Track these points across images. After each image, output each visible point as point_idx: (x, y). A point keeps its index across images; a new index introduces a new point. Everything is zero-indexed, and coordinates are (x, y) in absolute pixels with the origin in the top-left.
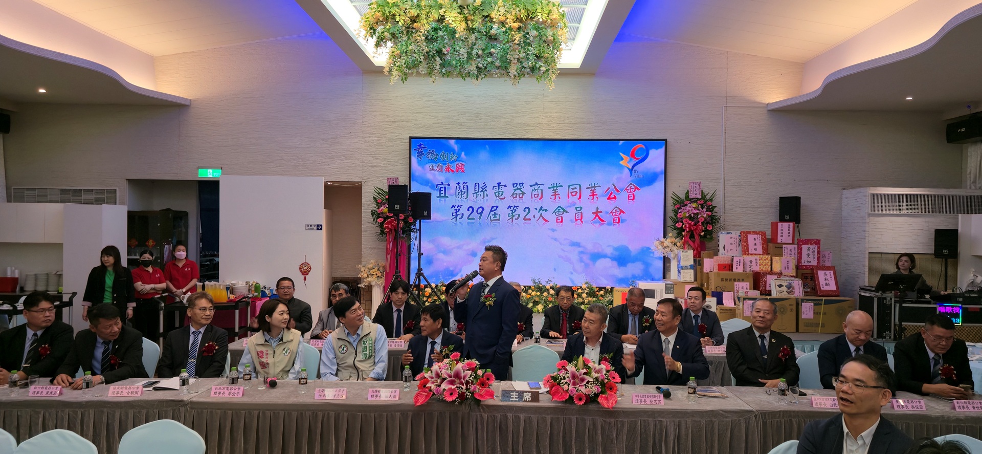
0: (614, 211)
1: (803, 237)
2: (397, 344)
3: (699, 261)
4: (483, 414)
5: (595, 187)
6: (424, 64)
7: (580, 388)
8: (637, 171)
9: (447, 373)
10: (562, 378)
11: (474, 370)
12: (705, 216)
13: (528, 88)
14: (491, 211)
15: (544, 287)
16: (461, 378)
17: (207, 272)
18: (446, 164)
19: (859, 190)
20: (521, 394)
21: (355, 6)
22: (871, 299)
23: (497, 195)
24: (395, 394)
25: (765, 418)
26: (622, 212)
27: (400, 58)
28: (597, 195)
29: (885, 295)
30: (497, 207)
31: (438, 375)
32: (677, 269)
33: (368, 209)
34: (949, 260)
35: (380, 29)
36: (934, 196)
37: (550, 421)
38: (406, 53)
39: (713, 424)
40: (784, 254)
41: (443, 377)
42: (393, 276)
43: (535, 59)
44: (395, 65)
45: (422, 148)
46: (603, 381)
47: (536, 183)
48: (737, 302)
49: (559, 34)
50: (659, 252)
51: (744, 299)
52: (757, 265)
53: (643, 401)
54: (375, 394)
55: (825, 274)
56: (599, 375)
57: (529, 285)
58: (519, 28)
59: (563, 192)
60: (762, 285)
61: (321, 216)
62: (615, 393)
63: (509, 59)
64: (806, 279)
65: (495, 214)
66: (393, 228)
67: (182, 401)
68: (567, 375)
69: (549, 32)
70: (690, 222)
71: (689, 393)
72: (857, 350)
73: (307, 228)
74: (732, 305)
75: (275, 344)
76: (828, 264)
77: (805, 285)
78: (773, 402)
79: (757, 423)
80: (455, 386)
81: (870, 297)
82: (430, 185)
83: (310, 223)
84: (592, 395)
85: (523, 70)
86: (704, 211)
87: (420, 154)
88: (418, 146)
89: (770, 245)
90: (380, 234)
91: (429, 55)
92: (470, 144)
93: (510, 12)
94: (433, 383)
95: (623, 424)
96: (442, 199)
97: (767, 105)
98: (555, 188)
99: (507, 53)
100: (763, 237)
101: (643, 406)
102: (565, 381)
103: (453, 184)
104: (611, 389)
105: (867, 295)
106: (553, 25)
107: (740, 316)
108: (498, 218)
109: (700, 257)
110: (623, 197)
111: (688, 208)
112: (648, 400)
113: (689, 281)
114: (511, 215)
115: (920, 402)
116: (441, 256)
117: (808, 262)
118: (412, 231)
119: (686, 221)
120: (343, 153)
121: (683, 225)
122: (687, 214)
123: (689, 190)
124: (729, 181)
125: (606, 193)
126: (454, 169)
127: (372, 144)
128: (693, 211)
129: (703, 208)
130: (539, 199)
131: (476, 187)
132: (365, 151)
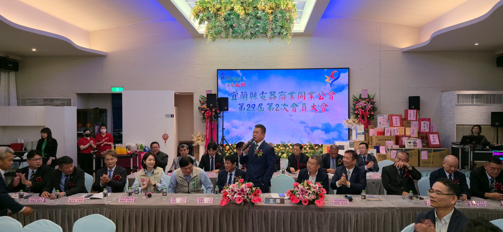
0: (322, 105)
1: (422, 117)
2: (212, 175)
3: (367, 130)
4: (256, 210)
5: (312, 93)
6: (224, 32)
7: (305, 197)
8: (334, 85)
9: (236, 189)
10: (296, 191)
11: (251, 188)
12: (370, 107)
13: (277, 43)
14: (259, 106)
15: (287, 145)
16: (244, 192)
17: (117, 139)
18: (236, 83)
19: (450, 92)
20: (275, 199)
21: (188, 4)
22: (457, 149)
23: (262, 98)
24: (211, 200)
25: (402, 211)
26: (326, 105)
27: (212, 29)
28: (313, 97)
29: (465, 147)
30: (262, 104)
31: (232, 191)
32: (356, 135)
33: (196, 106)
34: (499, 128)
35: (201, 15)
36: (491, 95)
37: (290, 213)
38: (215, 27)
39: (375, 215)
40: (411, 126)
41: (235, 191)
42: (210, 140)
43: (280, 28)
44: (209, 33)
45: (223, 75)
46: (317, 193)
47: (282, 92)
48: (387, 151)
49: (292, 15)
50: (346, 126)
51: (391, 150)
52: (397, 132)
53: (338, 203)
54: (201, 200)
55: (433, 136)
56: (315, 189)
57: (279, 144)
58: (272, 13)
59: (296, 96)
60: (400, 142)
61: (173, 110)
62: (324, 199)
63: (267, 29)
64: (423, 139)
65: (261, 108)
66: (209, 116)
67: (104, 205)
68: (298, 190)
69: (288, 14)
70: (362, 110)
71: (362, 199)
72: (450, 175)
73: (166, 116)
74: (384, 153)
75: (150, 175)
76: (435, 131)
77: (423, 142)
78: (406, 203)
79: (398, 214)
80: (241, 196)
81: (457, 148)
82: (228, 93)
83: (167, 114)
84: (311, 200)
85: (274, 34)
86: (369, 105)
87: (222, 78)
88: (222, 74)
89: (404, 121)
90: (203, 119)
91: (226, 28)
92: (247, 72)
93: (267, 4)
94: (230, 194)
95: (328, 215)
96: (234, 101)
97: (402, 49)
98: (292, 94)
99: (266, 26)
100: (400, 118)
101: (338, 205)
102: (298, 193)
103: (240, 93)
104: (321, 197)
105: (456, 147)
106: (289, 11)
107: (389, 159)
108: (262, 110)
109: (367, 128)
110: (327, 98)
111: (361, 103)
112: (341, 202)
113: (362, 141)
114: (269, 108)
115: (483, 202)
116: (234, 129)
117: (424, 130)
118: (219, 117)
119: (360, 110)
120: (184, 78)
121: (358, 112)
122: (360, 106)
123: (362, 93)
124: (382, 89)
125: (318, 96)
126: (240, 85)
127: (198, 73)
128: (363, 104)
129: (369, 103)
130: (283, 100)
131: (251, 94)
132: (195, 77)
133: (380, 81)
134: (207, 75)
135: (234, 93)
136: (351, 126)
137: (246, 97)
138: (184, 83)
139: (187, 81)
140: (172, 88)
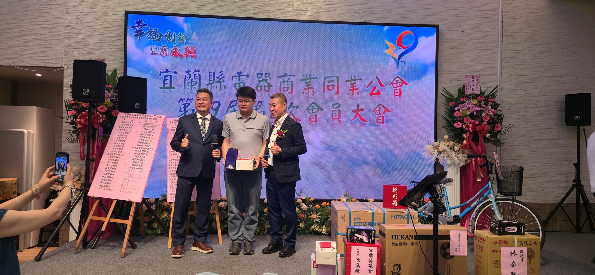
0: (378, 109)
5: (355, 80)
12: (491, 113)
14: (230, 106)
18: (172, 47)
26: (387, 110)
28: (357, 89)
33: (66, 102)
45: (141, 26)
47: (285, 73)
59: (317, 85)
70: (473, 121)
82: (151, 72)
86: (488, 109)
87: (138, 34)
88: (136, 23)
92: (203, 22)
96: (167, 90)
98: (308, 81)
103: (182, 73)
111: (467, 105)
119: (467, 120)
120: (39, 31)
121: (463, 125)
122: (468, 112)
123: (464, 85)
124: (506, 77)
125: (368, 87)
126: (183, 53)
127: (78, 20)
128: (474, 108)
129: (486, 104)
130: (289, 93)
131: (211, 77)
132: (69, 29)
133: (501, 59)
134: (100, 26)
135: (167, 71)
136: (444, 157)
137: (198, 83)
138: (40, 42)
139: (47, 38)
140: (8, 55)
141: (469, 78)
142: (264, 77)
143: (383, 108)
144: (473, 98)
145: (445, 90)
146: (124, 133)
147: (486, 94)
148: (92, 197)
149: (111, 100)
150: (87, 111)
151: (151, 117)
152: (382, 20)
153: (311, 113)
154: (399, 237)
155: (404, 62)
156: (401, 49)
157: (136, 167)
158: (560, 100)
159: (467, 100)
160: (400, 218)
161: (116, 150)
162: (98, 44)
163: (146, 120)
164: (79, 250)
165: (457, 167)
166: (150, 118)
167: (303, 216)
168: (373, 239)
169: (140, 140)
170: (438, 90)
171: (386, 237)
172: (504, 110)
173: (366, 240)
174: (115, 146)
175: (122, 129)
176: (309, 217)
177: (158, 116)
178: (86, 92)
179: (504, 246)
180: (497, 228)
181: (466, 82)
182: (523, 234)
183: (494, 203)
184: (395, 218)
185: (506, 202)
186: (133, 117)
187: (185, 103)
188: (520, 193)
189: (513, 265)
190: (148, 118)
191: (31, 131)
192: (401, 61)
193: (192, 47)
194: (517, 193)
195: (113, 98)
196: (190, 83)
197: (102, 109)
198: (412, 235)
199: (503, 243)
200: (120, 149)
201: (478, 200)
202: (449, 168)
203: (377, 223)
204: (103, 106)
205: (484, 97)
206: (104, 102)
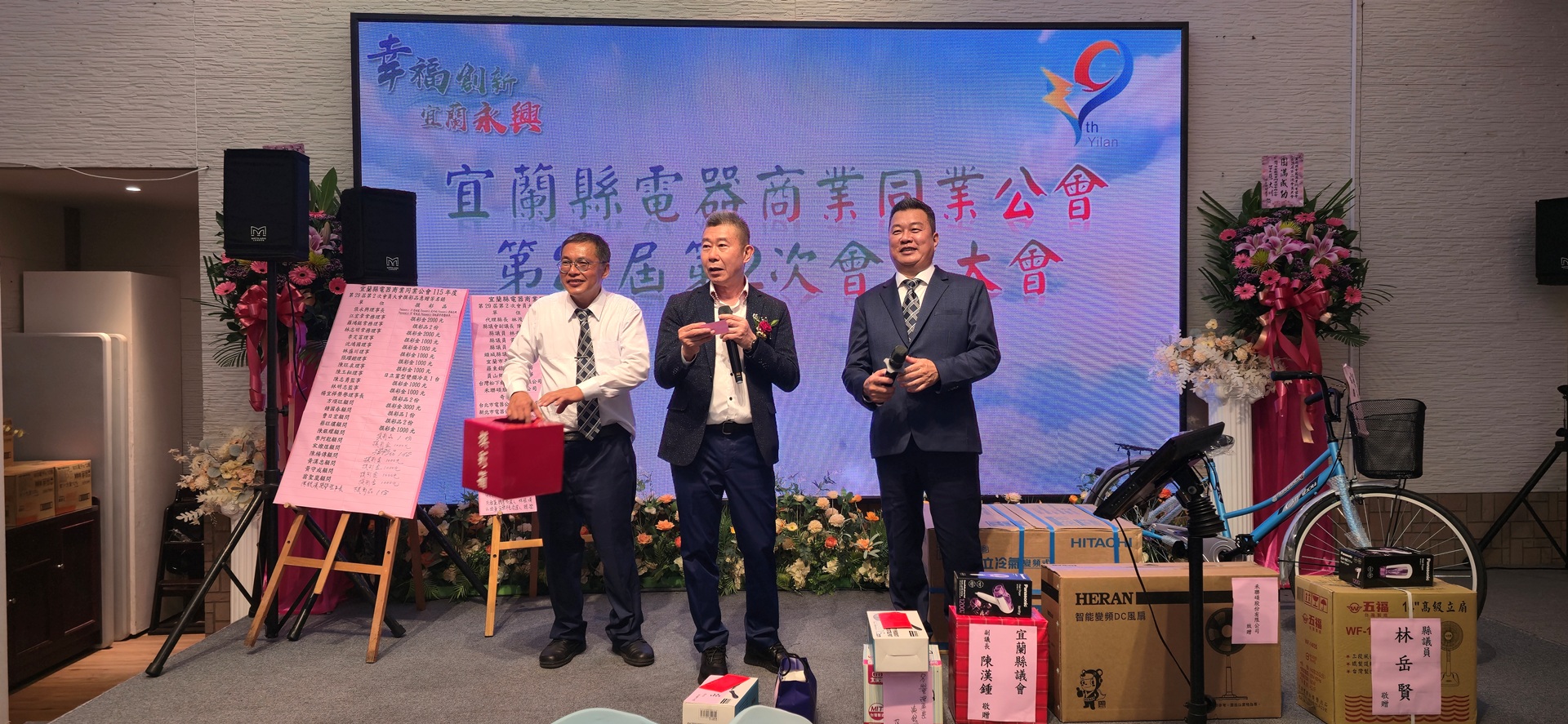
0: (1027, 254)
5: (965, 178)
18: (477, 105)
23: (652, 208)
26: (1050, 255)
28: (971, 203)
30: (653, 246)
33: (207, 260)
45: (394, 52)
47: (777, 167)
50: (1161, 379)
65: (647, 270)
70: (1285, 280)
86: (1325, 246)
87: (389, 73)
88: (382, 44)
96: (469, 222)
98: (838, 184)
103: (505, 175)
111: (1267, 237)
119: (1270, 279)
120: (131, 74)
121: (1258, 291)
122: (1271, 255)
123: (1259, 183)
124: (1374, 157)
125: (1000, 198)
126: (506, 120)
127: (229, 43)
128: (1288, 245)
129: (1321, 235)
130: (788, 218)
131: (581, 181)
132: (206, 67)
133: (1359, 110)
134: (286, 55)
135: (467, 170)
136: (1209, 378)
137: (547, 202)
138: (133, 104)
139: (151, 93)
140: (53, 140)
141: (1272, 163)
142: (720, 177)
143: (1039, 252)
144: (1285, 218)
145: (1208, 199)
146: (360, 338)
147: (1319, 206)
148: (286, 507)
149: (325, 252)
150: (264, 282)
151: (431, 295)
152: (1033, 14)
153: (849, 271)
154: (1095, 599)
155: (1095, 127)
156: (1087, 91)
157: (396, 426)
158: (1522, 214)
159: (1266, 224)
160: (1094, 545)
161: (344, 384)
162: (284, 103)
163: (418, 301)
164: (258, 644)
165: (1243, 405)
166: (427, 296)
167: (835, 543)
168: (1025, 604)
169: (403, 354)
170: (1189, 199)
171: (1061, 598)
172: (1371, 246)
173: (1006, 607)
174: (339, 371)
175: (355, 327)
176: (851, 546)
177: (448, 292)
178: (259, 234)
179: (1379, 616)
180: (1359, 570)
181: (1264, 174)
182: (1430, 584)
183: (1346, 501)
184: (1080, 546)
185: (1378, 497)
186: (383, 294)
187: (516, 253)
188: (1417, 473)
189: (1402, 666)
190: (422, 297)
191: (121, 337)
192: (1088, 125)
193: (529, 103)
194: (1408, 472)
195: (329, 247)
196: (529, 200)
197: (302, 275)
198: (1131, 593)
199: (1376, 610)
200: (352, 381)
201: (1303, 492)
202: (1220, 405)
203: (1034, 561)
204: (305, 268)
205: (1313, 214)
206: (307, 258)
